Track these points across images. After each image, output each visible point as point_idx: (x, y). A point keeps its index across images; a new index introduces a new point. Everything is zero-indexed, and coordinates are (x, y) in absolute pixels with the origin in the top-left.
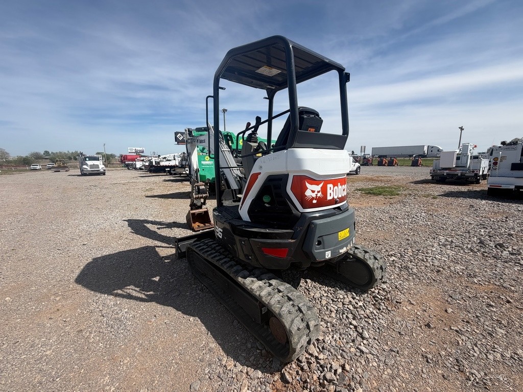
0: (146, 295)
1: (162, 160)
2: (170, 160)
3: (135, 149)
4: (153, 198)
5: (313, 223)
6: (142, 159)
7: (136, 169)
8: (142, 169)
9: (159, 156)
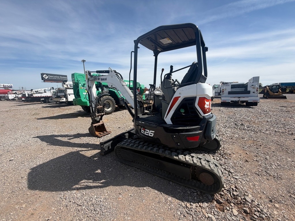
0: (101, 183)
1: (34, 93)
2: (41, 93)
3: (4, 85)
4: (45, 120)
5: (210, 121)
6: (14, 92)
7: (8, 100)
8: (15, 100)
9: (32, 90)
